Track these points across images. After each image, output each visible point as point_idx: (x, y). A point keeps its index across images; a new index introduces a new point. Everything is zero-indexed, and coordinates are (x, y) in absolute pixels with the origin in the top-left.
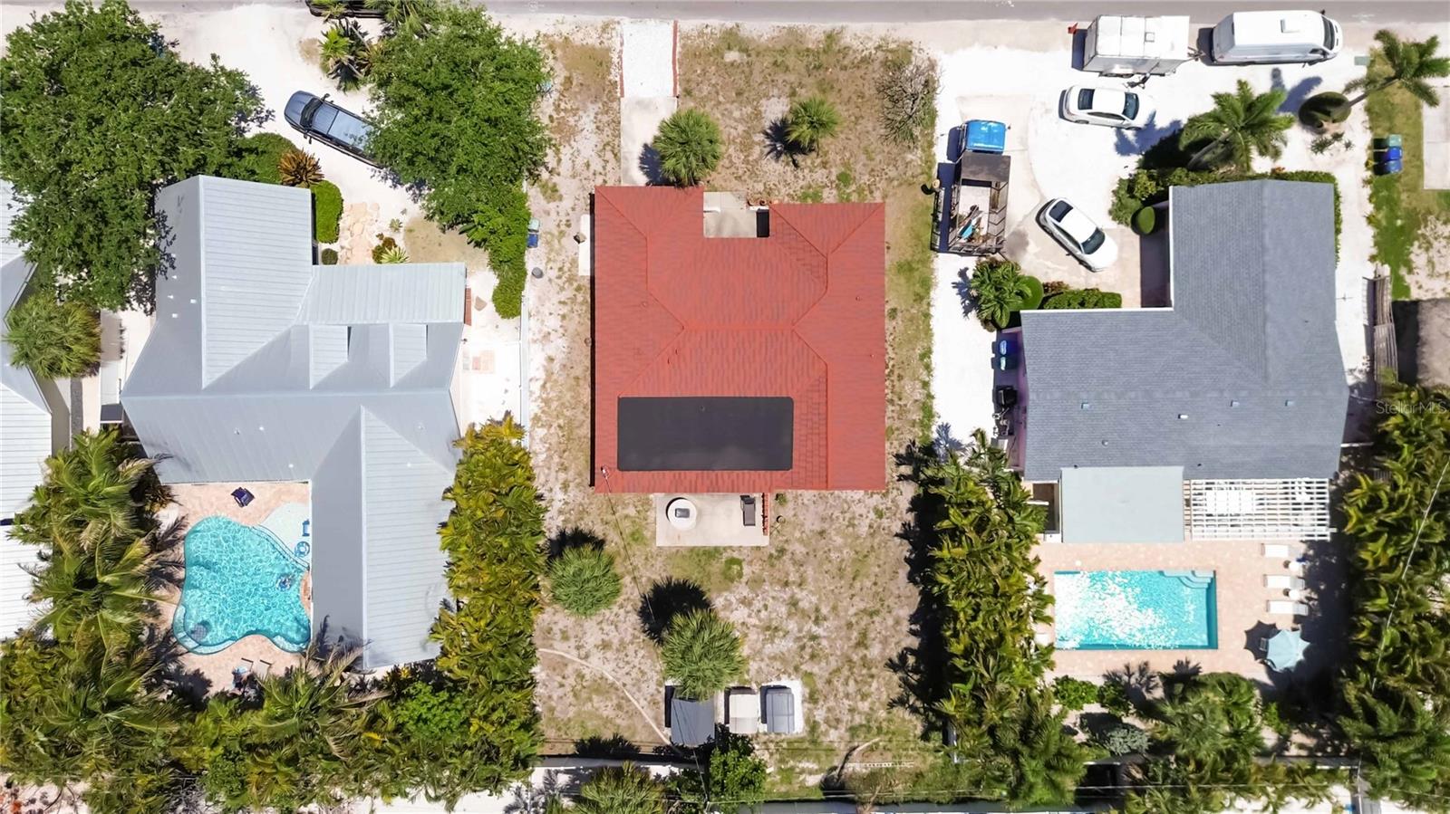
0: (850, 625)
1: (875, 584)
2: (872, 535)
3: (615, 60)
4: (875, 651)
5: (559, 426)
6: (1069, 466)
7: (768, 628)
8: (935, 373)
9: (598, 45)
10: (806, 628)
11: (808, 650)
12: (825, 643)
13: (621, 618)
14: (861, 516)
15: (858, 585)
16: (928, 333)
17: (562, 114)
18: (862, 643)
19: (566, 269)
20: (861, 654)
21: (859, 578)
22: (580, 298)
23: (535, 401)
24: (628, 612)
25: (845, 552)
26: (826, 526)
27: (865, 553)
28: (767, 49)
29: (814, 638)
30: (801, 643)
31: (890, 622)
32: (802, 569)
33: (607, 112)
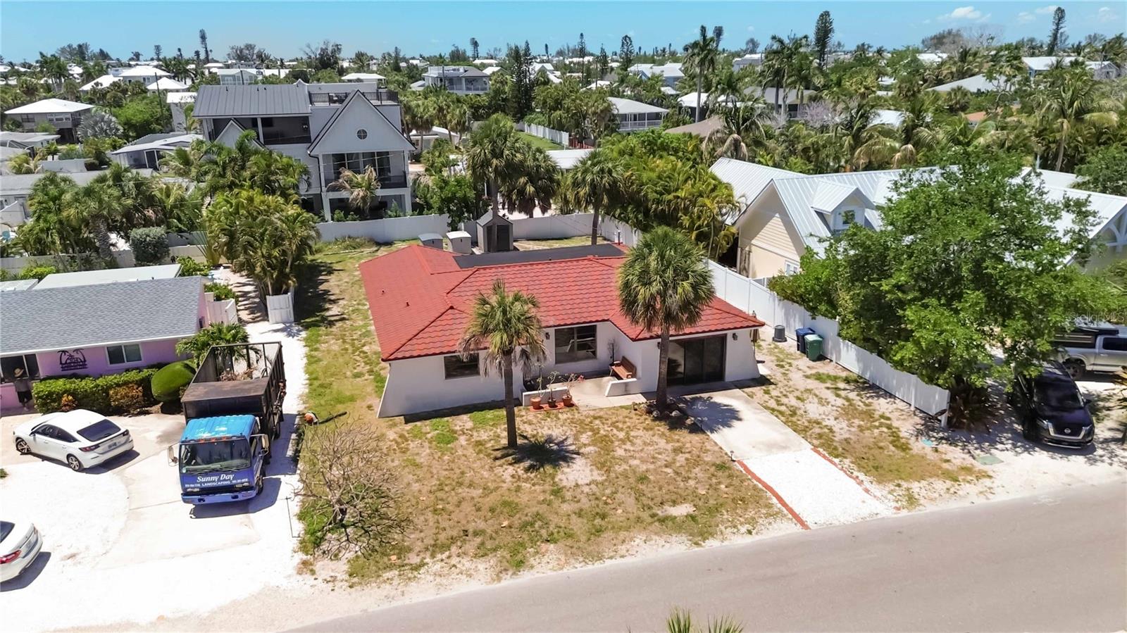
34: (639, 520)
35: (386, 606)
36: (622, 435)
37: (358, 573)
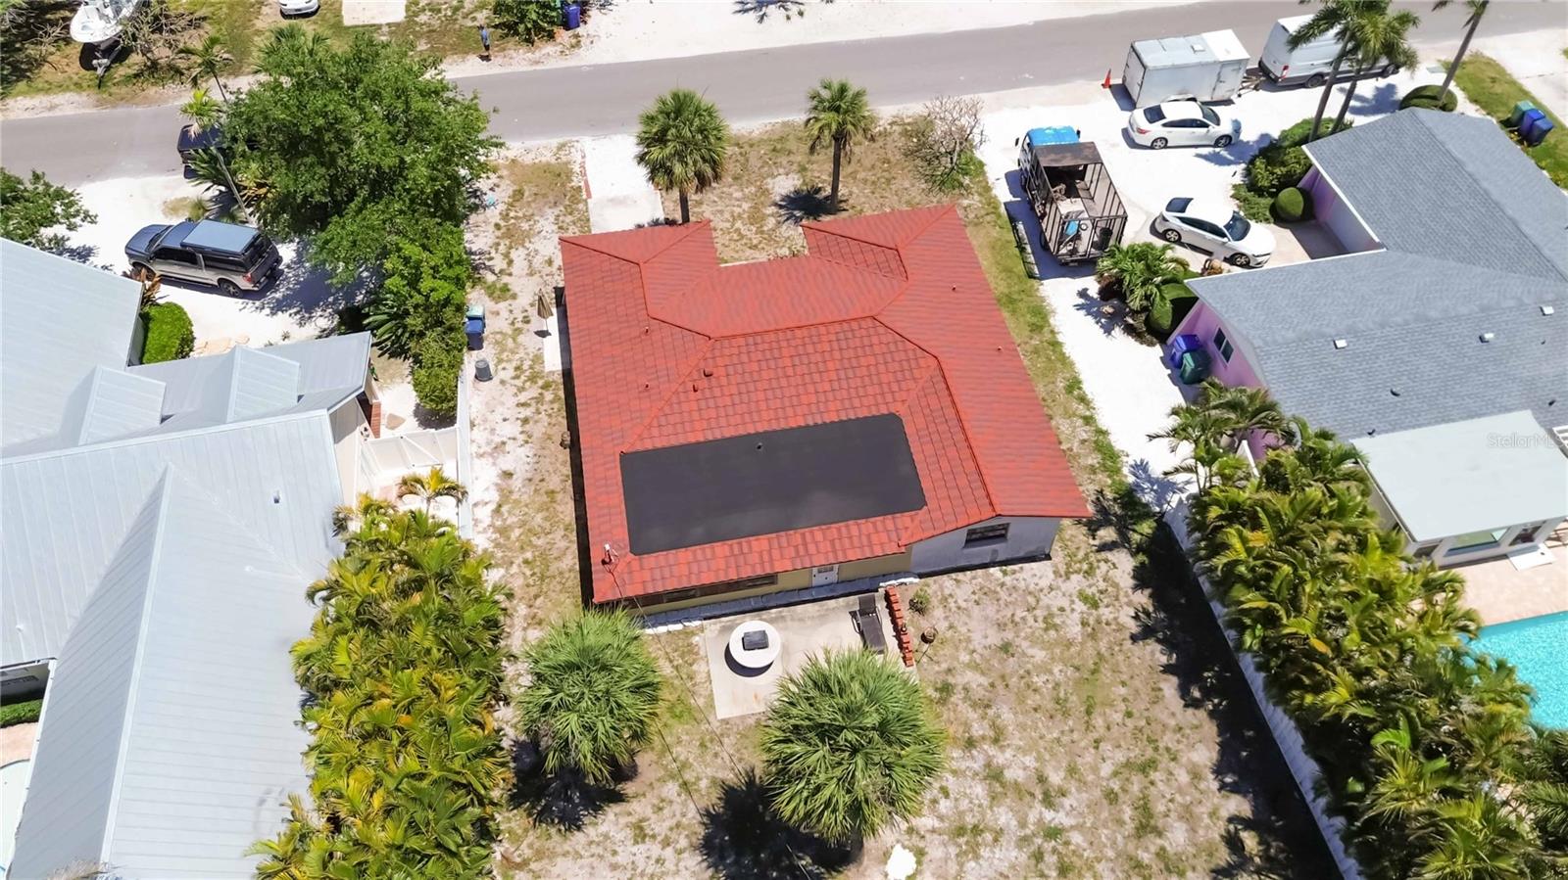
0: (1112, 797)
1: (1129, 715)
2: (1093, 636)
3: (577, 168)
4: (1177, 837)
5: (526, 562)
6: (1360, 435)
7: (960, 831)
8: (1096, 404)
9: (553, 161)
10: (1032, 817)
11: (1051, 859)
12: (1076, 838)
13: (670, 865)
14: (1062, 609)
15: (1098, 721)
16: (1065, 361)
17: (513, 221)
18: (1146, 826)
19: (525, 367)
20: (1153, 849)
21: (1097, 710)
22: (549, 396)
23: (485, 531)
24: (680, 852)
25: (1056, 670)
26: (1009, 635)
27: (1093, 667)
28: (761, 141)
29: (1053, 833)
30: (1033, 848)
31: (1183, 777)
32: (991, 712)
33: (571, 214)
34: (751, 146)
35: (908, 105)
36: (738, 224)
37: (928, 121)
